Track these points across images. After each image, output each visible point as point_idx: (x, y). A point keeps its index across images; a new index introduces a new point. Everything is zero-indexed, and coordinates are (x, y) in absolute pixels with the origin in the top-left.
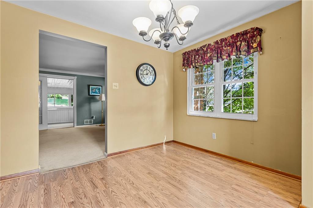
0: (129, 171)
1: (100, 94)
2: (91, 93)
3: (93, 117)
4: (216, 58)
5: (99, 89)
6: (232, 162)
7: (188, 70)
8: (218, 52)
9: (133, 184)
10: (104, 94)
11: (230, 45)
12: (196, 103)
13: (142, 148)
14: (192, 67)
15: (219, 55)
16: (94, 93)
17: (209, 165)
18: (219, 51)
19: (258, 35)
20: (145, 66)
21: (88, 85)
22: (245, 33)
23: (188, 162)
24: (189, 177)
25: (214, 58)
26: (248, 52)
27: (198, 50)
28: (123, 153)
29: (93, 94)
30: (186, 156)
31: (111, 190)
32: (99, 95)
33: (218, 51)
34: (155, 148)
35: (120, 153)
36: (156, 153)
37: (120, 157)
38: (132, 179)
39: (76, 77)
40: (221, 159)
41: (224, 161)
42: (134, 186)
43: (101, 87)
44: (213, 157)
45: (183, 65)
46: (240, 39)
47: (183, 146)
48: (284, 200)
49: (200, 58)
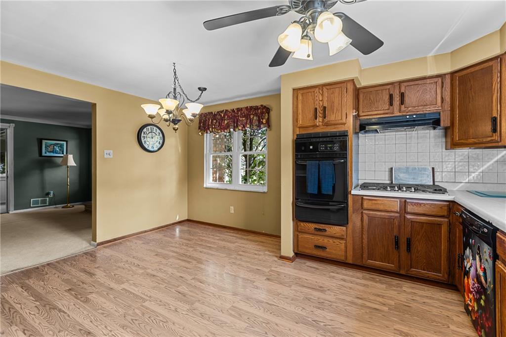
0: (132, 256)
1: (63, 153)
2: (46, 153)
3: (48, 194)
4: (233, 127)
5: (61, 146)
6: (247, 234)
7: (205, 134)
8: (234, 121)
9: (139, 265)
10: (72, 155)
11: (245, 116)
12: (214, 173)
13: (146, 232)
14: (209, 132)
15: (235, 125)
16: (51, 152)
17: (224, 240)
18: (236, 120)
19: (267, 113)
20: (149, 127)
21: (38, 139)
22: (256, 108)
23: (202, 240)
24: (201, 252)
25: (231, 127)
26: (259, 127)
27: (215, 115)
28: (119, 240)
29: (48, 154)
30: (201, 235)
31: (113, 274)
32: (62, 155)
33: (234, 119)
34: (163, 230)
35: (115, 240)
36: (164, 236)
37: (115, 244)
38: (136, 262)
39: (13, 125)
40: (238, 233)
41: (240, 234)
42: (140, 267)
43: (65, 143)
44: (230, 232)
45: (199, 128)
46: (253, 112)
47: (200, 225)
48: (273, 256)
49: (218, 124)
